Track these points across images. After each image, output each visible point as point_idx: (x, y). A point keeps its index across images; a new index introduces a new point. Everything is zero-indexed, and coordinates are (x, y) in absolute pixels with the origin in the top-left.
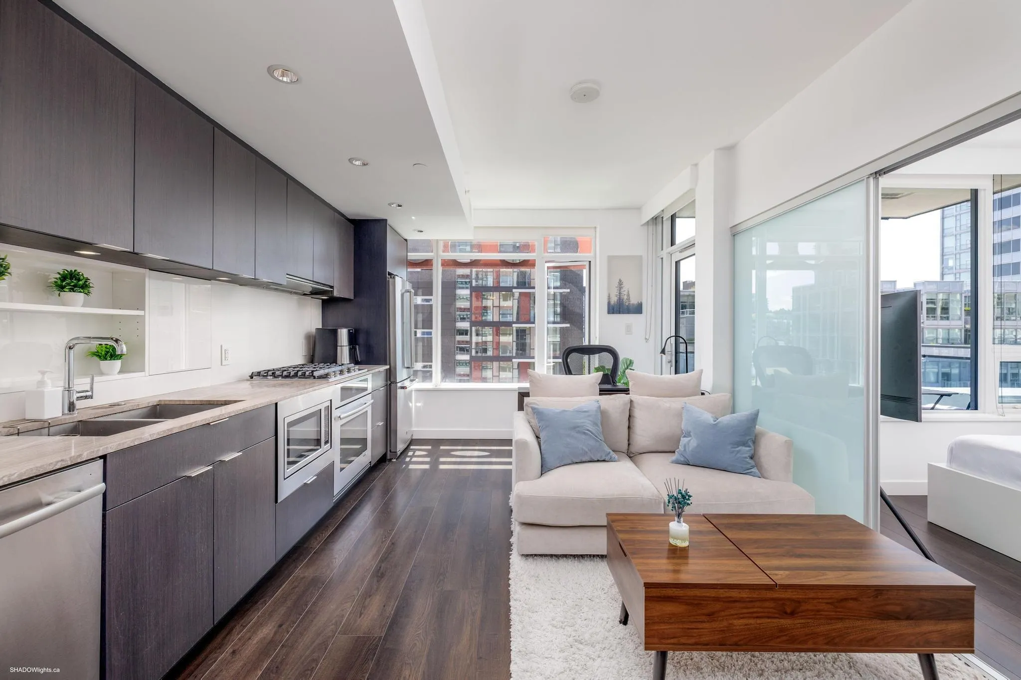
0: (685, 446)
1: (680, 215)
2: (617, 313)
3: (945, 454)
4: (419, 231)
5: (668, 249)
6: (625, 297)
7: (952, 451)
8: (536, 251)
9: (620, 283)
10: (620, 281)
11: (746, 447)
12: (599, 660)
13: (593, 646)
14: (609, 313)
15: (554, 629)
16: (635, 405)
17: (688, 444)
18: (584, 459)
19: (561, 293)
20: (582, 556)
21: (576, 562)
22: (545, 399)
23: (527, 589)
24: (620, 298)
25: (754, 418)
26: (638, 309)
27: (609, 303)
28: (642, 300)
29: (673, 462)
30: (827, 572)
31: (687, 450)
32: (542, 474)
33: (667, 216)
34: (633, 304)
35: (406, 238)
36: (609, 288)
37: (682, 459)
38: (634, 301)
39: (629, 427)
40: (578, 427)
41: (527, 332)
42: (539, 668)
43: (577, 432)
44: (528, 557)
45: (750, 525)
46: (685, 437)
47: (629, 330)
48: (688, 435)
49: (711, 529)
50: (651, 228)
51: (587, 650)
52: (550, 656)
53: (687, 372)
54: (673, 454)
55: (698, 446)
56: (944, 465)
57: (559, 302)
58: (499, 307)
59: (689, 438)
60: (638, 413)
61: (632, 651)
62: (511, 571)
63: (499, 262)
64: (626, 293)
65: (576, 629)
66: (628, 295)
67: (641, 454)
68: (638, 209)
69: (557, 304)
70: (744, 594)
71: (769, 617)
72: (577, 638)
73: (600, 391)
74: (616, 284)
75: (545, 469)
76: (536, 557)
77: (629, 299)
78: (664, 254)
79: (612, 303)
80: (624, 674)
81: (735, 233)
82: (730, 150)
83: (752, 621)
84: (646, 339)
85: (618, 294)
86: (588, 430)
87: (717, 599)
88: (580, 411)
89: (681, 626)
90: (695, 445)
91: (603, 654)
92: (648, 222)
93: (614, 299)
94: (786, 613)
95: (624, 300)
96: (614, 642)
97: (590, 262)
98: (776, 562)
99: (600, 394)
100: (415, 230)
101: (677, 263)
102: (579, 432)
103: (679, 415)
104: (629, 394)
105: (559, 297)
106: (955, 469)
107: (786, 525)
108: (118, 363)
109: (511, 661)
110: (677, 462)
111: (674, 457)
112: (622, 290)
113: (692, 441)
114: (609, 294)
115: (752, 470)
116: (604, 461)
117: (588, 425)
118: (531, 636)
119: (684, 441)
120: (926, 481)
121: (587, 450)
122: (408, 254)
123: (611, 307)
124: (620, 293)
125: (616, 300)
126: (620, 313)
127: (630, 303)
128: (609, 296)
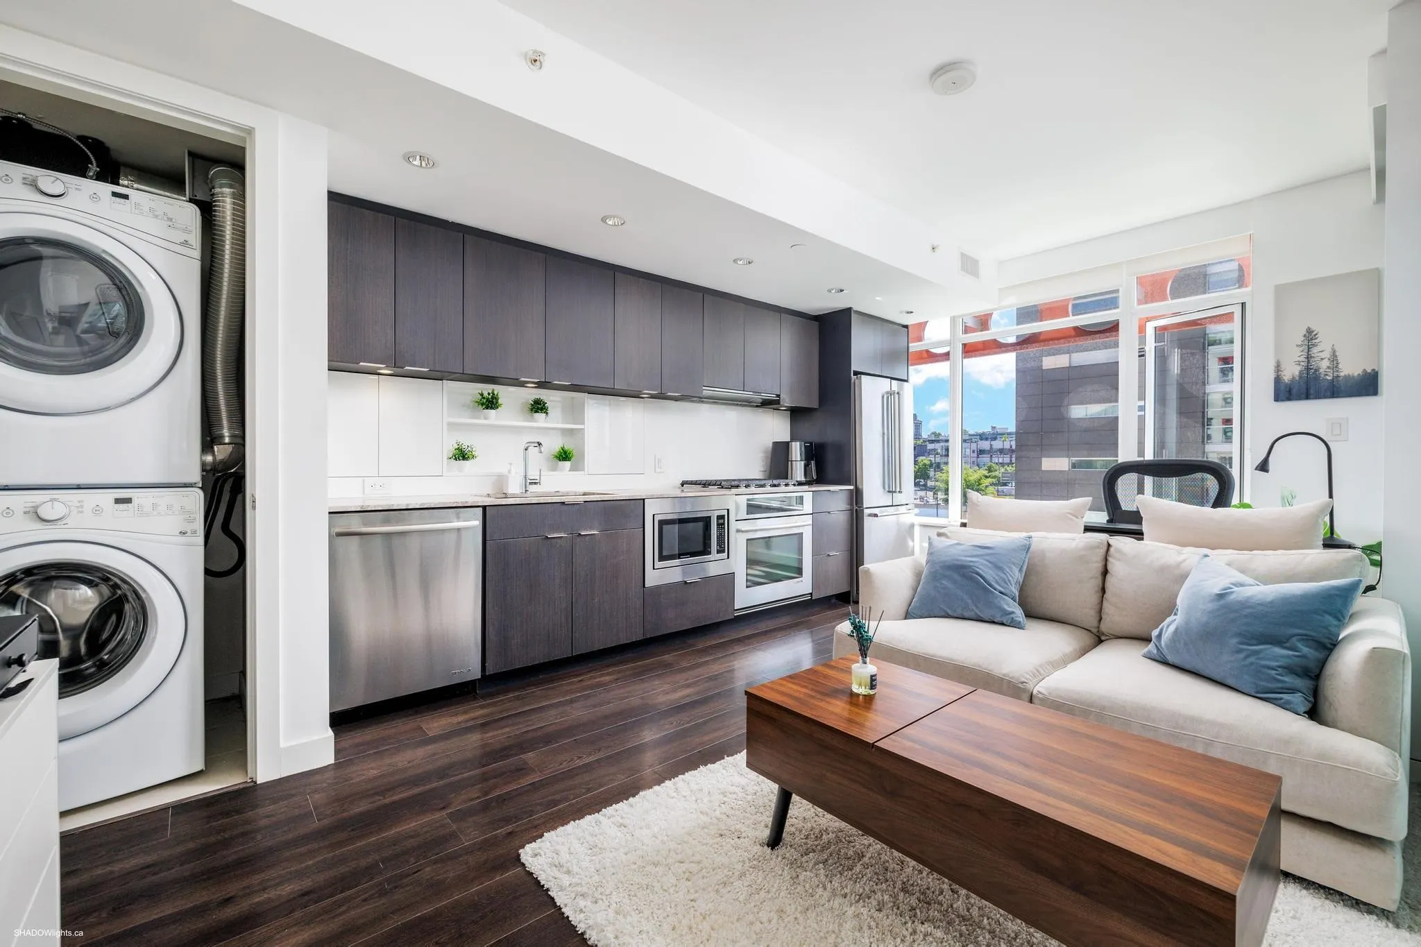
2: (1300, 399)
4: (908, 313)
6: (1325, 364)
8: (1121, 306)
9: (1310, 336)
10: (1309, 331)
14: (1277, 398)
24: (1308, 369)
26: (1365, 386)
27: (1278, 380)
28: (1378, 364)
29: (1145, 657)
32: (904, 618)
34: (1347, 377)
35: (905, 324)
36: (1278, 347)
38: (1351, 367)
47: (1336, 430)
64: (1327, 354)
66: (1334, 358)
74: (1299, 338)
75: (911, 612)
77: (1335, 365)
79: (1287, 378)
85: (1302, 359)
93: (1293, 371)
95: (1321, 371)
97: (1243, 304)
100: (901, 312)
104: (1142, 539)
108: (568, 464)
111: (1149, 649)
112: (1314, 351)
114: (1279, 361)
122: (910, 345)
123: (1282, 388)
124: (1309, 357)
125: (1297, 373)
126: (1307, 397)
127: (1338, 376)
128: (1278, 368)
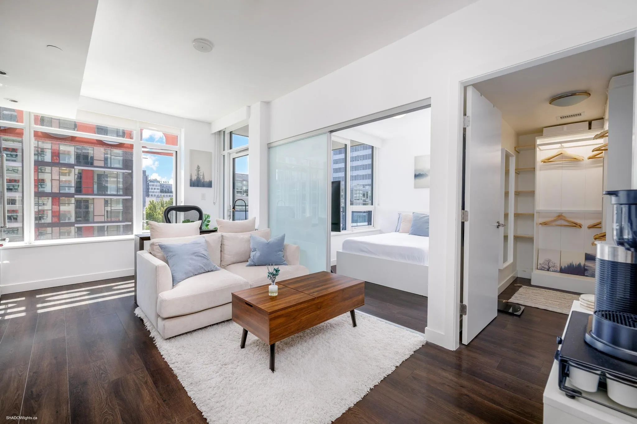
0: (254, 256)
1: (235, 133)
2: (196, 187)
3: (341, 246)
5: (227, 151)
6: (202, 177)
7: (343, 245)
8: (133, 139)
9: (198, 168)
10: (198, 166)
11: (281, 252)
12: (238, 367)
13: (232, 363)
14: (191, 186)
15: (207, 366)
16: (224, 238)
17: (255, 255)
18: (201, 272)
19: (123, 173)
20: (206, 327)
21: (204, 331)
22: (166, 239)
23: (179, 355)
24: (198, 177)
25: (283, 239)
26: (209, 185)
27: (191, 180)
28: (212, 179)
29: (248, 266)
30: (329, 289)
31: (255, 258)
32: (173, 286)
33: (227, 132)
34: (206, 182)
36: (191, 170)
37: (253, 263)
38: (207, 179)
39: (221, 251)
40: (196, 253)
41: (90, 202)
42: (207, 386)
43: (195, 256)
44: (170, 340)
45: (297, 281)
46: (253, 251)
47: (203, 197)
48: (255, 250)
49: (282, 287)
50: (217, 136)
51: (230, 366)
52: (211, 378)
53: (246, 219)
54: (247, 262)
55: (261, 255)
56: (341, 251)
57: (121, 180)
58: (59, 180)
59: (255, 252)
60: (226, 242)
61: (253, 356)
62: (161, 352)
63: (96, 142)
64: (202, 174)
65: (220, 360)
66: (203, 176)
67: (228, 265)
68: (209, 124)
69: (120, 181)
70: (305, 305)
71: (313, 312)
72: (222, 364)
73: (200, 232)
74: (196, 168)
75: (175, 282)
76: (176, 338)
77: (203, 178)
78: (226, 153)
79: (193, 180)
80: (253, 367)
81: (269, 147)
82: (267, 104)
83: (308, 316)
84: (214, 203)
85: (197, 174)
86: (203, 254)
87: (296, 311)
88: (196, 243)
89: (284, 328)
90: (259, 255)
91: (239, 364)
92: (215, 133)
93: (194, 178)
94: (318, 308)
95: (201, 179)
96: (243, 357)
97: (176, 152)
98: (312, 291)
99: (200, 234)
101: (234, 159)
102: (197, 256)
103: (248, 241)
104: (218, 233)
105: (121, 176)
106: (344, 252)
107: (308, 278)
109: (187, 392)
110: (250, 265)
111: (248, 263)
112: (200, 172)
113: (257, 253)
114: (191, 174)
115: (284, 262)
116: (212, 271)
117: (202, 251)
118: (194, 374)
119: (252, 254)
120: (336, 259)
121: (202, 266)
123: (192, 182)
124: (198, 174)
125: (195, 178)
126: (198, 186)
127: (204, 181)
128: (191, 176)
